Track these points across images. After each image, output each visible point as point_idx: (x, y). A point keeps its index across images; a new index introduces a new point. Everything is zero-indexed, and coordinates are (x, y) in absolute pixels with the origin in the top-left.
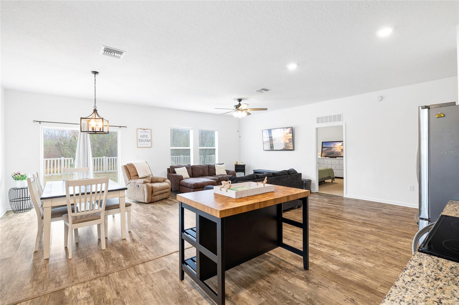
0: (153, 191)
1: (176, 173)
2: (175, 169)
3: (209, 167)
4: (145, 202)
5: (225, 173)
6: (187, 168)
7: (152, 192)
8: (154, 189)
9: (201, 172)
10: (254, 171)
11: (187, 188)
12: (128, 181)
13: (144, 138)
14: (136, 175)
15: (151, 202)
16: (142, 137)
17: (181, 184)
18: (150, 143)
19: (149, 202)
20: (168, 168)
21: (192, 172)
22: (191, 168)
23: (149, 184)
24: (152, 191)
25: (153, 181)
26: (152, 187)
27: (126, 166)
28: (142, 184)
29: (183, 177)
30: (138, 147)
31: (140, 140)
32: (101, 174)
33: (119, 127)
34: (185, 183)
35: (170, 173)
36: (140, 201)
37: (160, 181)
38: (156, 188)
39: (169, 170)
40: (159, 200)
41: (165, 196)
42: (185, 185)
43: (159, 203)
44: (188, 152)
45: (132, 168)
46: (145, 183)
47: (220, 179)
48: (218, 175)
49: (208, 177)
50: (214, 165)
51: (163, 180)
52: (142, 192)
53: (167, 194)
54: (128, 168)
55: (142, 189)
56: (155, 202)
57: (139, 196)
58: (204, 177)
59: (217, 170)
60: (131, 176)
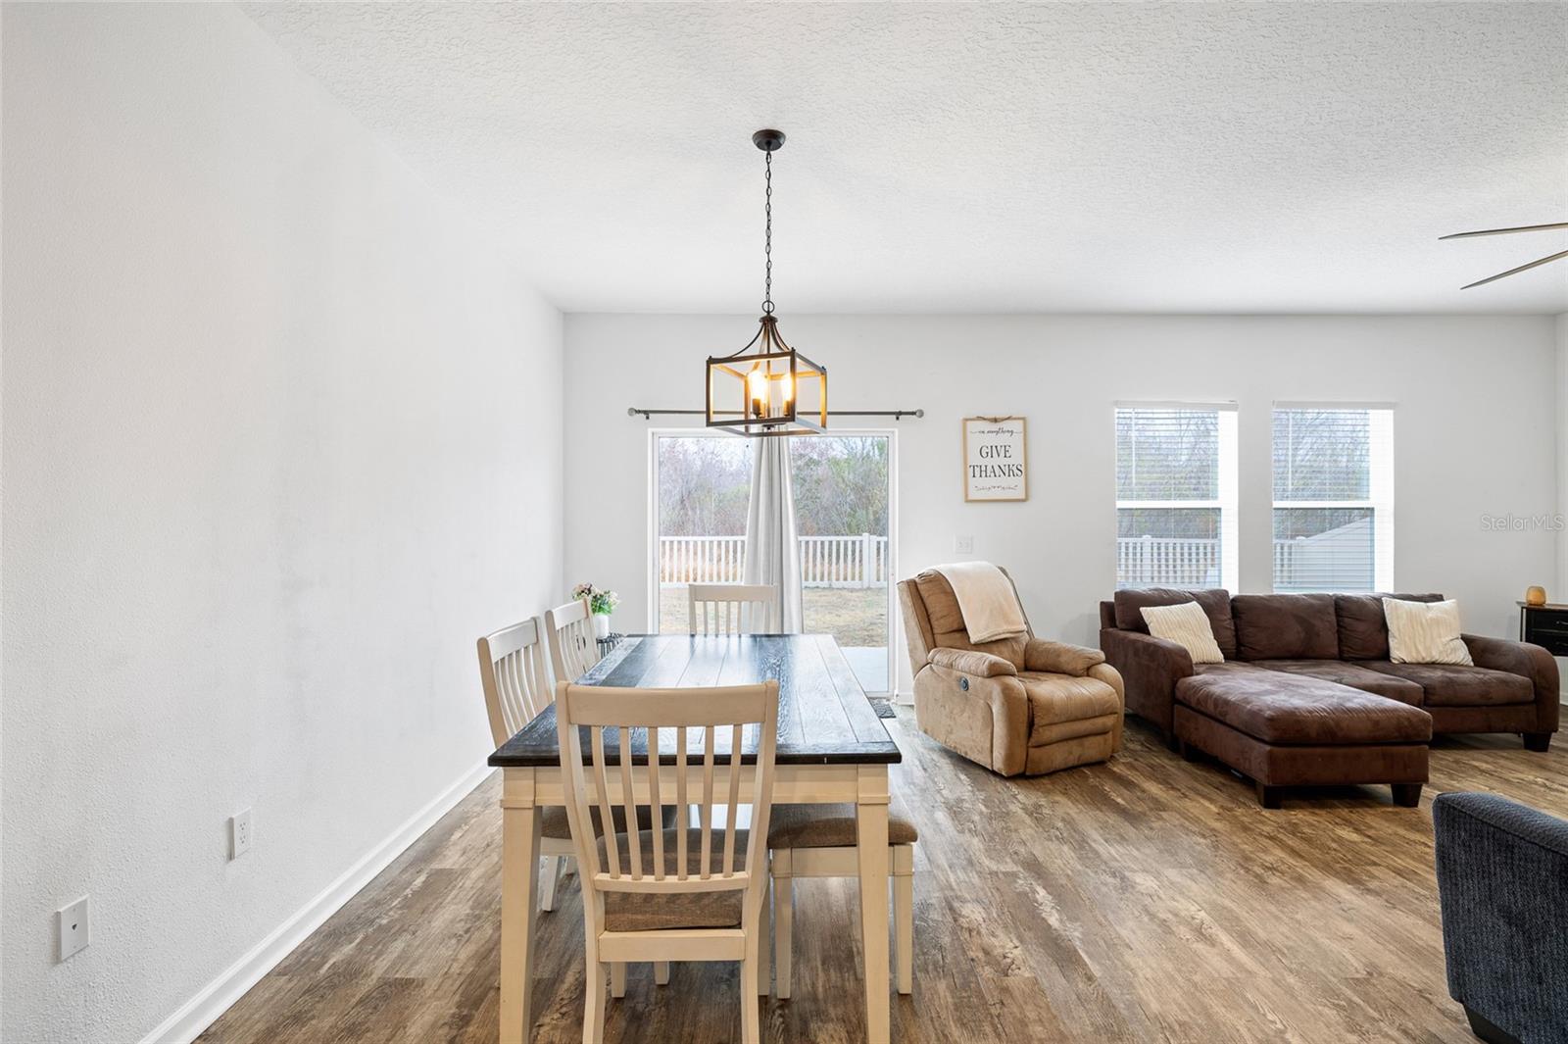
0: (1036, 720)
1: (1148, 633)
2: (1141, 609)
3: (1342, 608)
4: (995, 769)
5: (1462, 655)
6: (1208, 609)
7: (1031, 724)
8: (1038, 713)
9: (1293, 635)
11: (1223, 728)
12: (922, 655)
13: (996, 461)
14: (955, 627)
15: (1024, 774)
16: (984, 454)
17: (1179, 695)
18: (1020, 481)
19: (1016, 770)
20: (1105, 600)
21: (1236, 630)
22: (1229, 608)
23: (1014, 681)
24: (1027, 718)
25: (1032, 663)
26: (1030, 699)
27: (915, 582)
28: (983, 677)
29: (1191, 661)
30: (968, 501)
31: (977, 470)
32: (854, 594)
33: (894, 417)
34: (1209, 696)
35: (1116, 627)
36: (972, 756)
37: (1069, 668)
38: (1049, 707)
39: (1108, 611)
40: (1062, 767)
41: (1092, 749)
42: (1211, 708)
43: (1063, 791)
44: (1206, 523)
45: (942, 596)
46: (995, 672)
47: (1433, 694)
48: (1405, 663)
49: (1337, 666)
50: (1378, 600)
51: (1086, 666)
52: (979, 714)
53: (1106, 740)
54: (922, 593)
55: (982, 702)
56: (1042, 776)
57: (970, 732)
58: (1319, 665)
59: (1399, 630)
60: (935, 631)
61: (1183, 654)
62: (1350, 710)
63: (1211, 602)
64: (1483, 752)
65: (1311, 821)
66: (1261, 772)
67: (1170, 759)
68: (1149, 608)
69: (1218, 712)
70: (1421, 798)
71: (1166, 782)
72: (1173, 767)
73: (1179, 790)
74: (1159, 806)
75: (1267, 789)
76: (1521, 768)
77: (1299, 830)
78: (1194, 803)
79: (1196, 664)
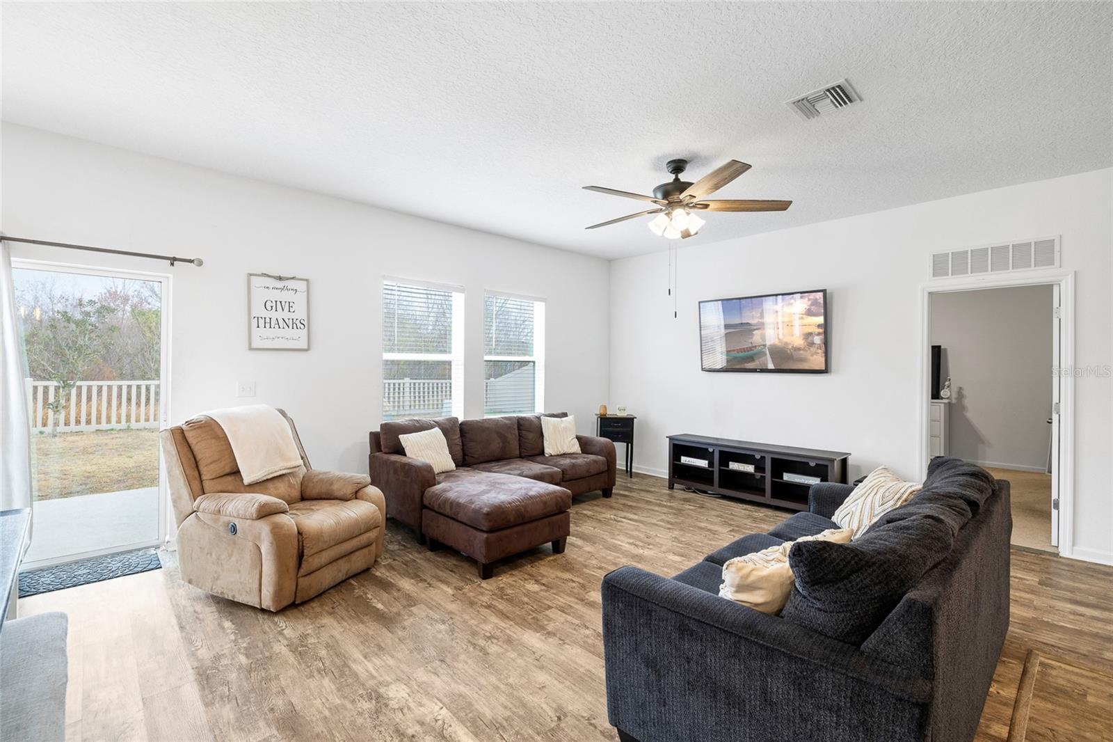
0: (306, 552)
1: (405, 455)
2: (400, 436)
3: (521, 424)
4: (264, 607)
5: (576, 448)
7: (301, 556)
8: (307, 544)
9: (496, 445)
10: (671, 438)
11: (456, 524)
12: (187, 504)
13: (280, 315)
14: (228, 470)
15: (292, 604)
16: (269, 308)
17: (426, 502)
18: (304, 331)
19: (285, 603)
20: (373, 431)
21: (463, 445)
22: (458, 430)
23: (284, 518)
24: (297, 551)
25: (308, 493)
26: (300, 533)
27: (182, 430)
28: (252, 518)
29: (434, 472)
30: (251, 349)
31: (261, 320)
33: (168, 261)
34: (446, 500)
35: (381, 451)
36: (239, 599)
37: (340, 494)
38: (319, 536)
39: (375, 439)
40: (332, 584)
41: (358, 562)
42: (448, 511)
43: (331, 610)
44: (442, 371)
45: (213, 441)
46: (265, 513)
47: (566, 474)
48: (551, 456)
49: (520, 463)
50: (539, 418)
51: (354, 490)
52: (248, 556)
53: (370, 551)
54: (190, 440)
55: (251, 544)
56: (311, 600)
57: (238, 576)
58: (508, 464)
59: (549, 436)
60: (204, 477)
61: (429, 469)
62: (531, 497)
63: (448, 427)
64: (587, 503)
65: (511, 582)
66: (480, 554)
67: (420, 553)
68: (405, 435)
69: (453, 512)
70: (567, 545)
71: (417, 577)
72: (421, 559)
73: (426, 581)
74: (411, 601)
75: (485, 566)
76: (603, 510)
77: (505, 593)
78: (436, 591)
79: (438, 474)
